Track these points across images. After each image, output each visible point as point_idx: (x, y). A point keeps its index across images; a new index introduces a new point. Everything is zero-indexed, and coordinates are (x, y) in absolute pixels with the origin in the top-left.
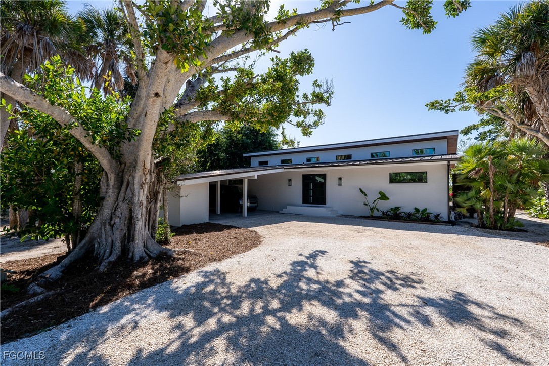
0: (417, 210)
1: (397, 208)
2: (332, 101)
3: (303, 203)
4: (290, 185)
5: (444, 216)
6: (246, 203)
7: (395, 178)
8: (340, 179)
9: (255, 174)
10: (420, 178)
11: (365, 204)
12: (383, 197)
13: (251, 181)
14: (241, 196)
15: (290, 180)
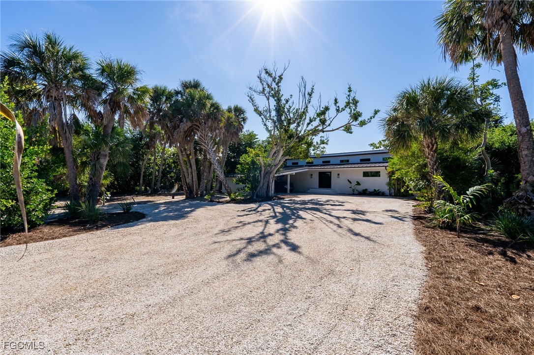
0: (375, 190)
1: (366, 190)
2: (329, 143)
3: (319, 187)
4: (311, 178)
5: (387, 192)
6: (289, 188)
7: (366, 174)
8: (339, 174)
9: (294, 172)
10: (377, 174)
11: (350, 187)
12: (358, 184)
13: (291, 176)
14: (286, 183)
15: (312, 175)
